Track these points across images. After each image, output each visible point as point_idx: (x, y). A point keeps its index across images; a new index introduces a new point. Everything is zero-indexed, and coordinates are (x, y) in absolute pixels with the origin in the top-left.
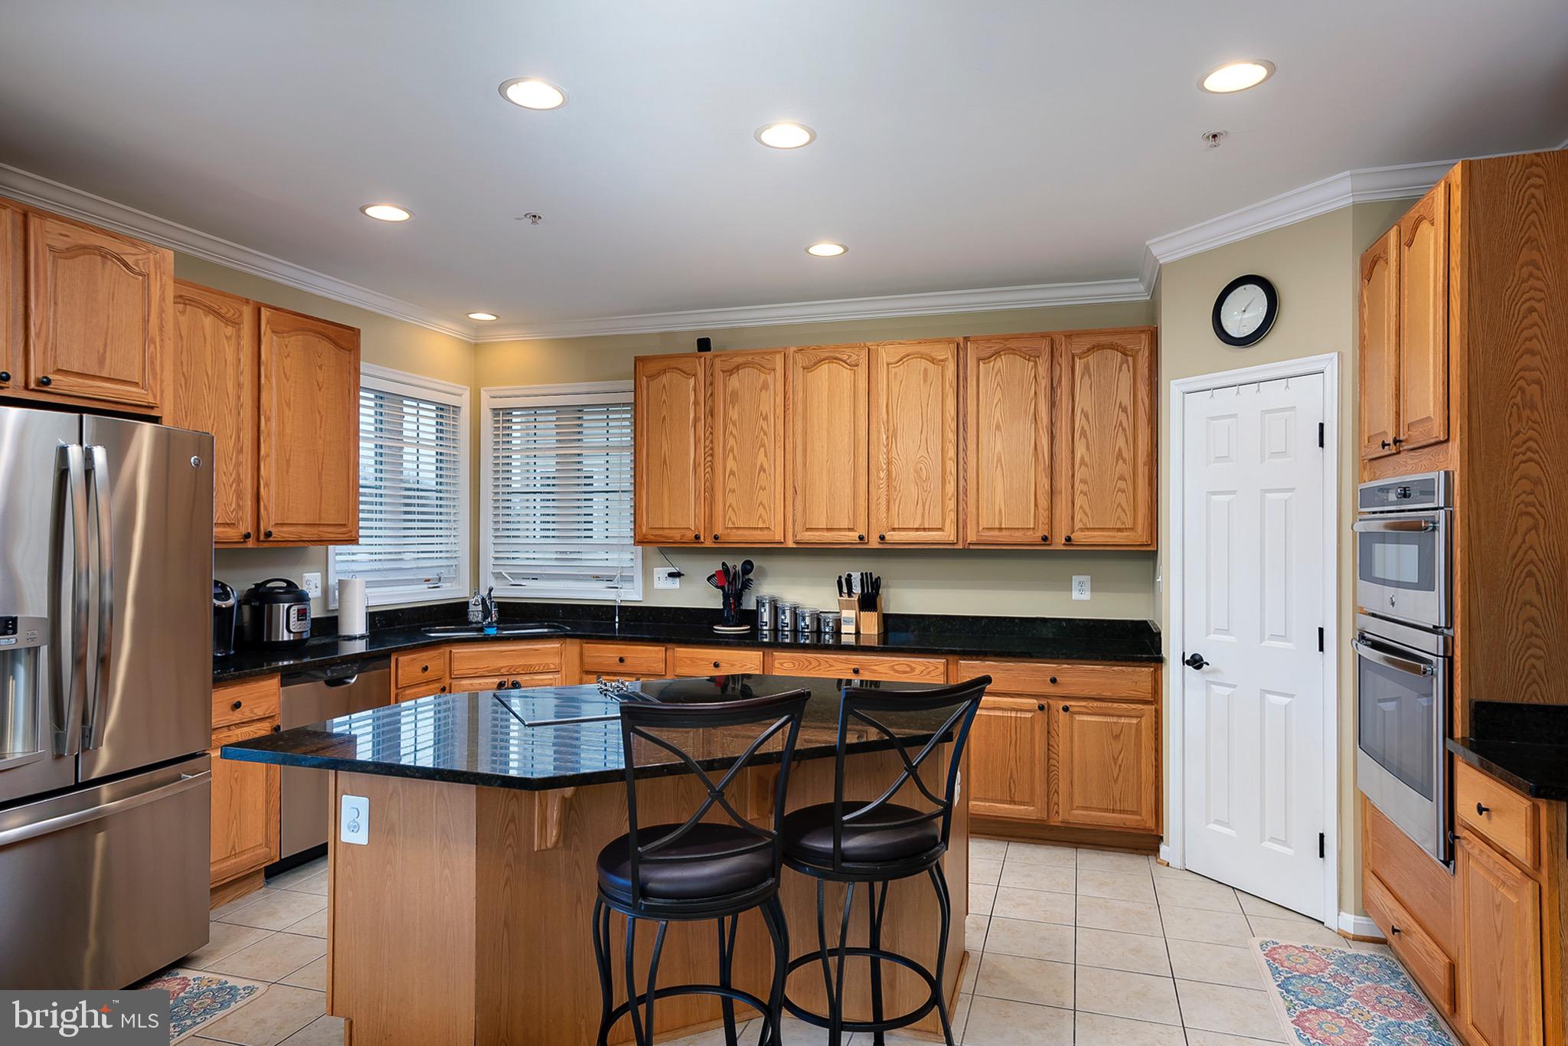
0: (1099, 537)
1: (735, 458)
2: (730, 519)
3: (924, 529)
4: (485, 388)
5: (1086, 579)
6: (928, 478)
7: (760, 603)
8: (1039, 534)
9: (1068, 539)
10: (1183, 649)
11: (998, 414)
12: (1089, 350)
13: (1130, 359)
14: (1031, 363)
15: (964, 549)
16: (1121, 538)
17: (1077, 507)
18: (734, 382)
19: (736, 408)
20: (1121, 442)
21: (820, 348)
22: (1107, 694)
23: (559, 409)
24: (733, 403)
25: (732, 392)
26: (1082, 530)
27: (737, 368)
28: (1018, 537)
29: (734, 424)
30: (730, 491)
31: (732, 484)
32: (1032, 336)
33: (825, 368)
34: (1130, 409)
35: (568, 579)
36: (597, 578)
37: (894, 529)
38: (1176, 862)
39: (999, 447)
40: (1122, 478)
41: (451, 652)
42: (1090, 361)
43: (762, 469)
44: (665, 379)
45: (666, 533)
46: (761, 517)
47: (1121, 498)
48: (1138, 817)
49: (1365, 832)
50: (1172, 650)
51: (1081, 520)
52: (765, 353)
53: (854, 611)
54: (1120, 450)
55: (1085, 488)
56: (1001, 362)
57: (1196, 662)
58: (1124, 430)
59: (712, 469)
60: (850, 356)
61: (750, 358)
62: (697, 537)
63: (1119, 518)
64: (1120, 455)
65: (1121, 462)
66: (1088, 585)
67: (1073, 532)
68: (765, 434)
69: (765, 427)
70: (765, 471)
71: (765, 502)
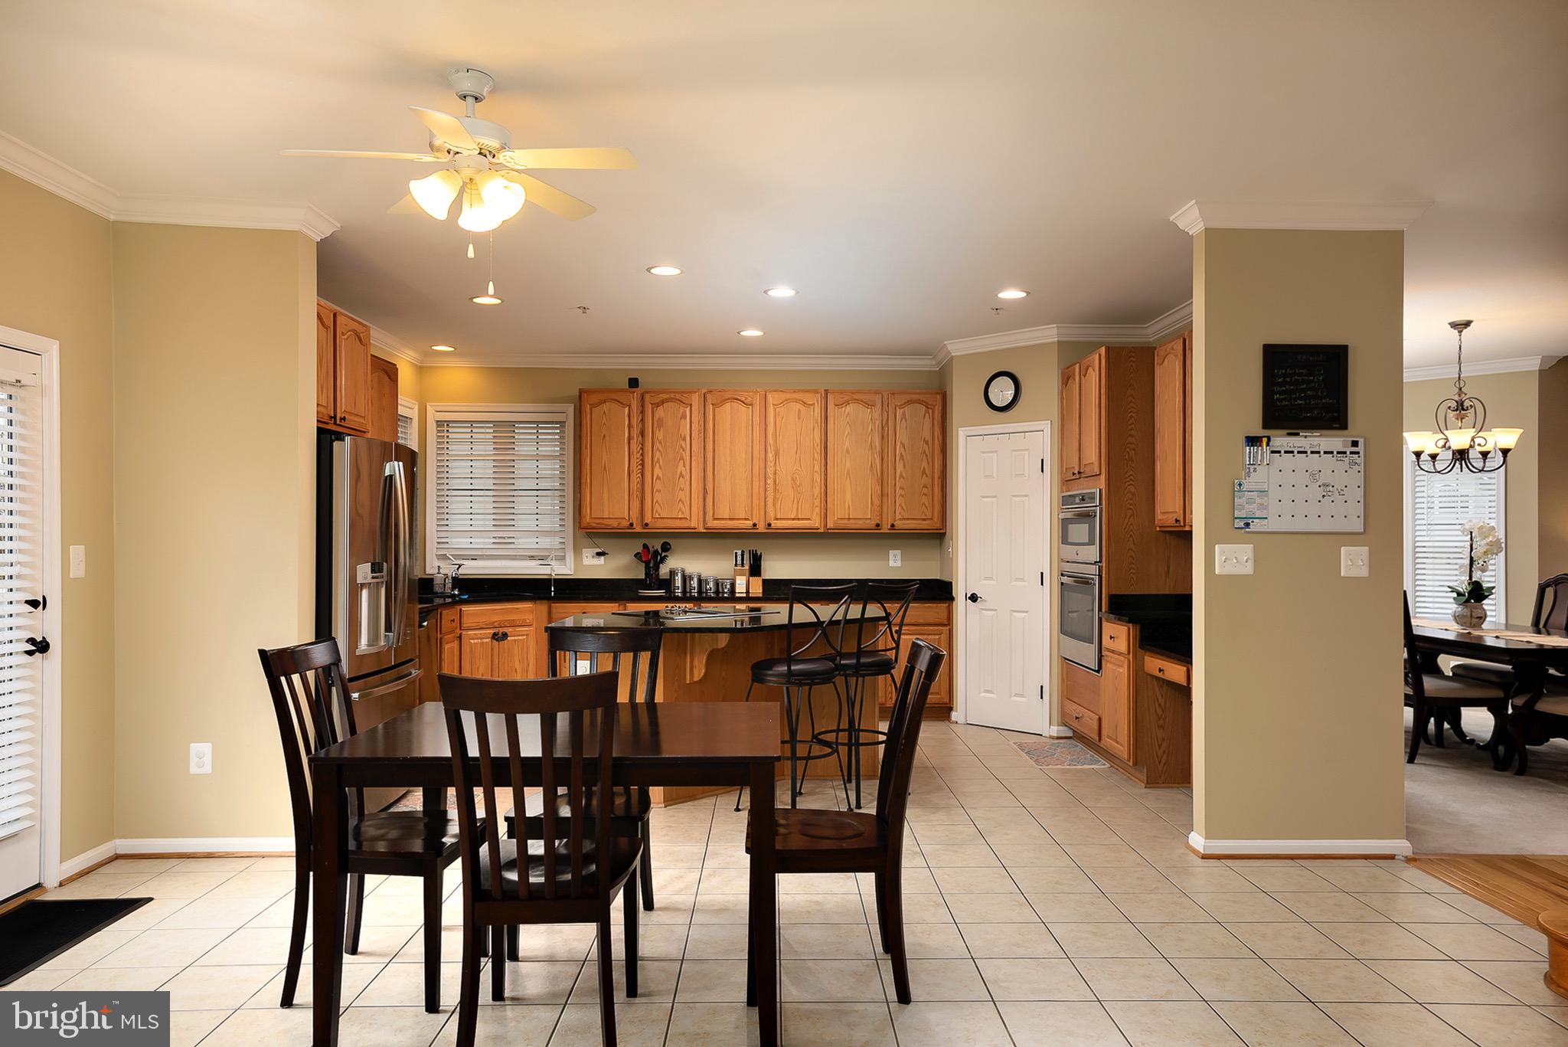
0: (912, 524)
1: (660, 467)
2: (657, 511)
3: (798, 519)
4: (431, 404)
5: (898, 552)
6: (801, 484)
7: (672, 573)
8: (874, 523)
9: (893, 526)
10: (966, 590)
11: (847, 443)
12: (905, 403)
13: (930, 411)
14: (869, 410)
15: (824, 533)
16: (924, 525)
17: (898, 505)
18: (660, 412)
19: (661, 431)
20: (925, 464)
21: (724, 391)
22: (921, 621)
23: (496, 424)
24: (660, 426)
25: (659, 419)
26: (900, 519)
27: (663, 402)
28: (860, 524)
29: (660, 443)
30: (657, 490)
31: (658, 485)
32: (870, 392)
33: (728, 405)
34: (930, 443)
35: (505, 559)
36: (532, 558)
37: (777, 519)
38: (961, 720)
39: (848, 464)
40: (925, 487)
41: (461, 609)
42: (906, 411)
43: (681, 475)
44: (605, 407)
45: (606, 522)
46: (680, 509)
47: (925, 500)
48: (939, 696)
49: (1063, 679)
50: (960, 592)
51: (900, 513)
52: (682, 392)
53: (745, 577)
54: (924, 468)
55: (903, 492)
56: (849, 409)
57: (974, 598)
58: (926, 456)
59: (642, 475)
60: (746, 398)
61: (672, 395)
62: (631, 525)
63: (923, 512)
64: (924, 472)
65: (924, 476)
66: (899, 557)
67: (895, 521)
68: (684, 450)
69: (684, 446)
70: (683, 477)
71: (684, 499)
